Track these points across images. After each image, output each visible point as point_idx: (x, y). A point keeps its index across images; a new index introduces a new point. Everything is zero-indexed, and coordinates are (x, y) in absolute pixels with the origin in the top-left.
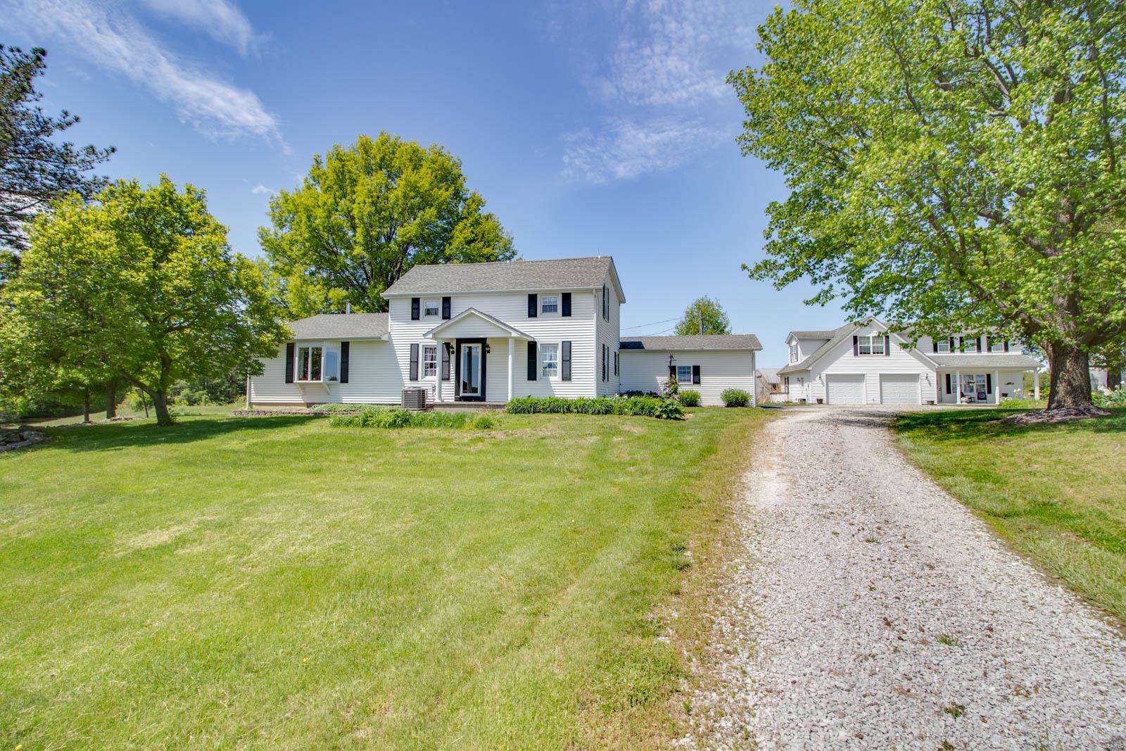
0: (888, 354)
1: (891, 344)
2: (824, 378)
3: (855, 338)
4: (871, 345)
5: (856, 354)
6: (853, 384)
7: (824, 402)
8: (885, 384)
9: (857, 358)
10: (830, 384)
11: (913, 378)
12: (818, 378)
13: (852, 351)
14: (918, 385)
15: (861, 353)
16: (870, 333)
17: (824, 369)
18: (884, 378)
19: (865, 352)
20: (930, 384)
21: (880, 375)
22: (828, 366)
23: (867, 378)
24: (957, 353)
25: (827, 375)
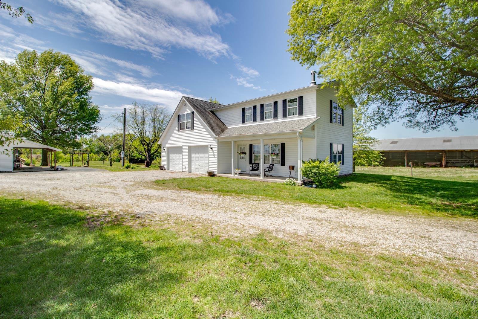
24: (259, 123)
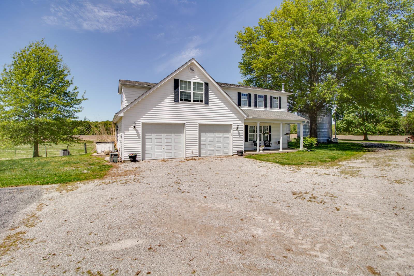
0: (207, 103)
1: (210, 92)
2: (139, 128)
3: (176, 81)
4: (192, 92)
5: (176, 101)
6: (173, 135)
7: (139, 157)
8: (203, 135)
9: (177, 105)
10: (148, 136)
11: (226, 128)
12: (132, 128)
13: (172, 96)
14: (230, 136)
15: (181, 100)
16: (191, 78)
17: (140, 117)
18: (204, 128)
19: (186, 98)
20: (239, 134)
21: (200, 125)
22: (145, 113)
23: (187, 128)
25: (143, 124)
